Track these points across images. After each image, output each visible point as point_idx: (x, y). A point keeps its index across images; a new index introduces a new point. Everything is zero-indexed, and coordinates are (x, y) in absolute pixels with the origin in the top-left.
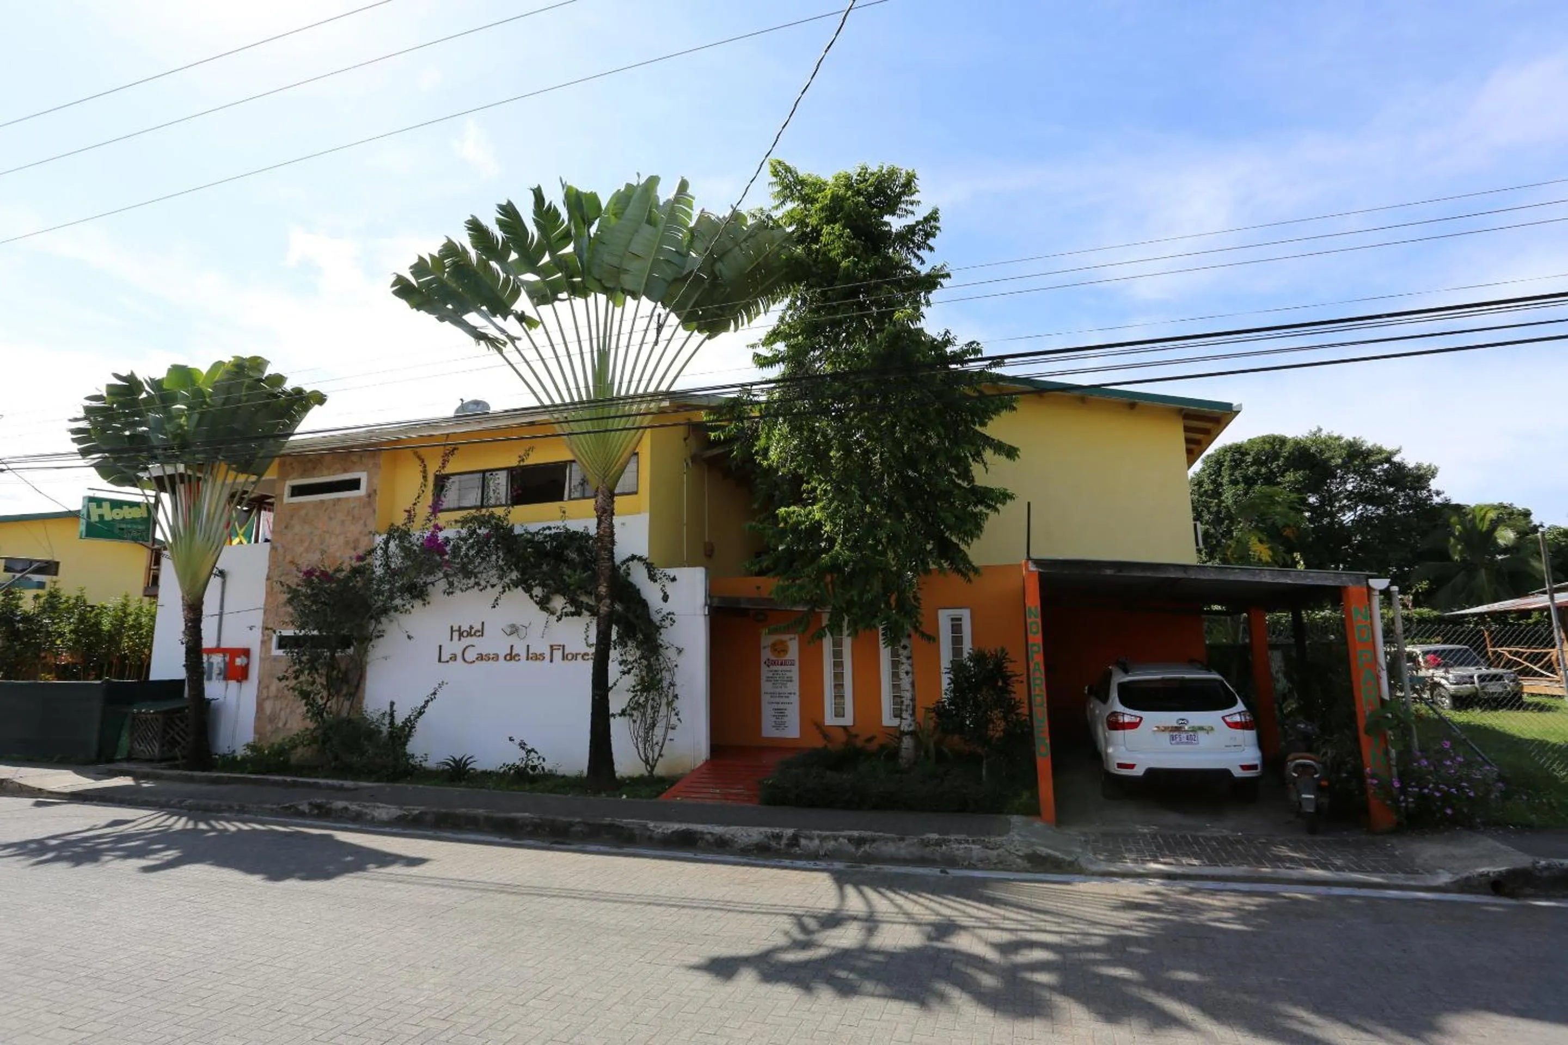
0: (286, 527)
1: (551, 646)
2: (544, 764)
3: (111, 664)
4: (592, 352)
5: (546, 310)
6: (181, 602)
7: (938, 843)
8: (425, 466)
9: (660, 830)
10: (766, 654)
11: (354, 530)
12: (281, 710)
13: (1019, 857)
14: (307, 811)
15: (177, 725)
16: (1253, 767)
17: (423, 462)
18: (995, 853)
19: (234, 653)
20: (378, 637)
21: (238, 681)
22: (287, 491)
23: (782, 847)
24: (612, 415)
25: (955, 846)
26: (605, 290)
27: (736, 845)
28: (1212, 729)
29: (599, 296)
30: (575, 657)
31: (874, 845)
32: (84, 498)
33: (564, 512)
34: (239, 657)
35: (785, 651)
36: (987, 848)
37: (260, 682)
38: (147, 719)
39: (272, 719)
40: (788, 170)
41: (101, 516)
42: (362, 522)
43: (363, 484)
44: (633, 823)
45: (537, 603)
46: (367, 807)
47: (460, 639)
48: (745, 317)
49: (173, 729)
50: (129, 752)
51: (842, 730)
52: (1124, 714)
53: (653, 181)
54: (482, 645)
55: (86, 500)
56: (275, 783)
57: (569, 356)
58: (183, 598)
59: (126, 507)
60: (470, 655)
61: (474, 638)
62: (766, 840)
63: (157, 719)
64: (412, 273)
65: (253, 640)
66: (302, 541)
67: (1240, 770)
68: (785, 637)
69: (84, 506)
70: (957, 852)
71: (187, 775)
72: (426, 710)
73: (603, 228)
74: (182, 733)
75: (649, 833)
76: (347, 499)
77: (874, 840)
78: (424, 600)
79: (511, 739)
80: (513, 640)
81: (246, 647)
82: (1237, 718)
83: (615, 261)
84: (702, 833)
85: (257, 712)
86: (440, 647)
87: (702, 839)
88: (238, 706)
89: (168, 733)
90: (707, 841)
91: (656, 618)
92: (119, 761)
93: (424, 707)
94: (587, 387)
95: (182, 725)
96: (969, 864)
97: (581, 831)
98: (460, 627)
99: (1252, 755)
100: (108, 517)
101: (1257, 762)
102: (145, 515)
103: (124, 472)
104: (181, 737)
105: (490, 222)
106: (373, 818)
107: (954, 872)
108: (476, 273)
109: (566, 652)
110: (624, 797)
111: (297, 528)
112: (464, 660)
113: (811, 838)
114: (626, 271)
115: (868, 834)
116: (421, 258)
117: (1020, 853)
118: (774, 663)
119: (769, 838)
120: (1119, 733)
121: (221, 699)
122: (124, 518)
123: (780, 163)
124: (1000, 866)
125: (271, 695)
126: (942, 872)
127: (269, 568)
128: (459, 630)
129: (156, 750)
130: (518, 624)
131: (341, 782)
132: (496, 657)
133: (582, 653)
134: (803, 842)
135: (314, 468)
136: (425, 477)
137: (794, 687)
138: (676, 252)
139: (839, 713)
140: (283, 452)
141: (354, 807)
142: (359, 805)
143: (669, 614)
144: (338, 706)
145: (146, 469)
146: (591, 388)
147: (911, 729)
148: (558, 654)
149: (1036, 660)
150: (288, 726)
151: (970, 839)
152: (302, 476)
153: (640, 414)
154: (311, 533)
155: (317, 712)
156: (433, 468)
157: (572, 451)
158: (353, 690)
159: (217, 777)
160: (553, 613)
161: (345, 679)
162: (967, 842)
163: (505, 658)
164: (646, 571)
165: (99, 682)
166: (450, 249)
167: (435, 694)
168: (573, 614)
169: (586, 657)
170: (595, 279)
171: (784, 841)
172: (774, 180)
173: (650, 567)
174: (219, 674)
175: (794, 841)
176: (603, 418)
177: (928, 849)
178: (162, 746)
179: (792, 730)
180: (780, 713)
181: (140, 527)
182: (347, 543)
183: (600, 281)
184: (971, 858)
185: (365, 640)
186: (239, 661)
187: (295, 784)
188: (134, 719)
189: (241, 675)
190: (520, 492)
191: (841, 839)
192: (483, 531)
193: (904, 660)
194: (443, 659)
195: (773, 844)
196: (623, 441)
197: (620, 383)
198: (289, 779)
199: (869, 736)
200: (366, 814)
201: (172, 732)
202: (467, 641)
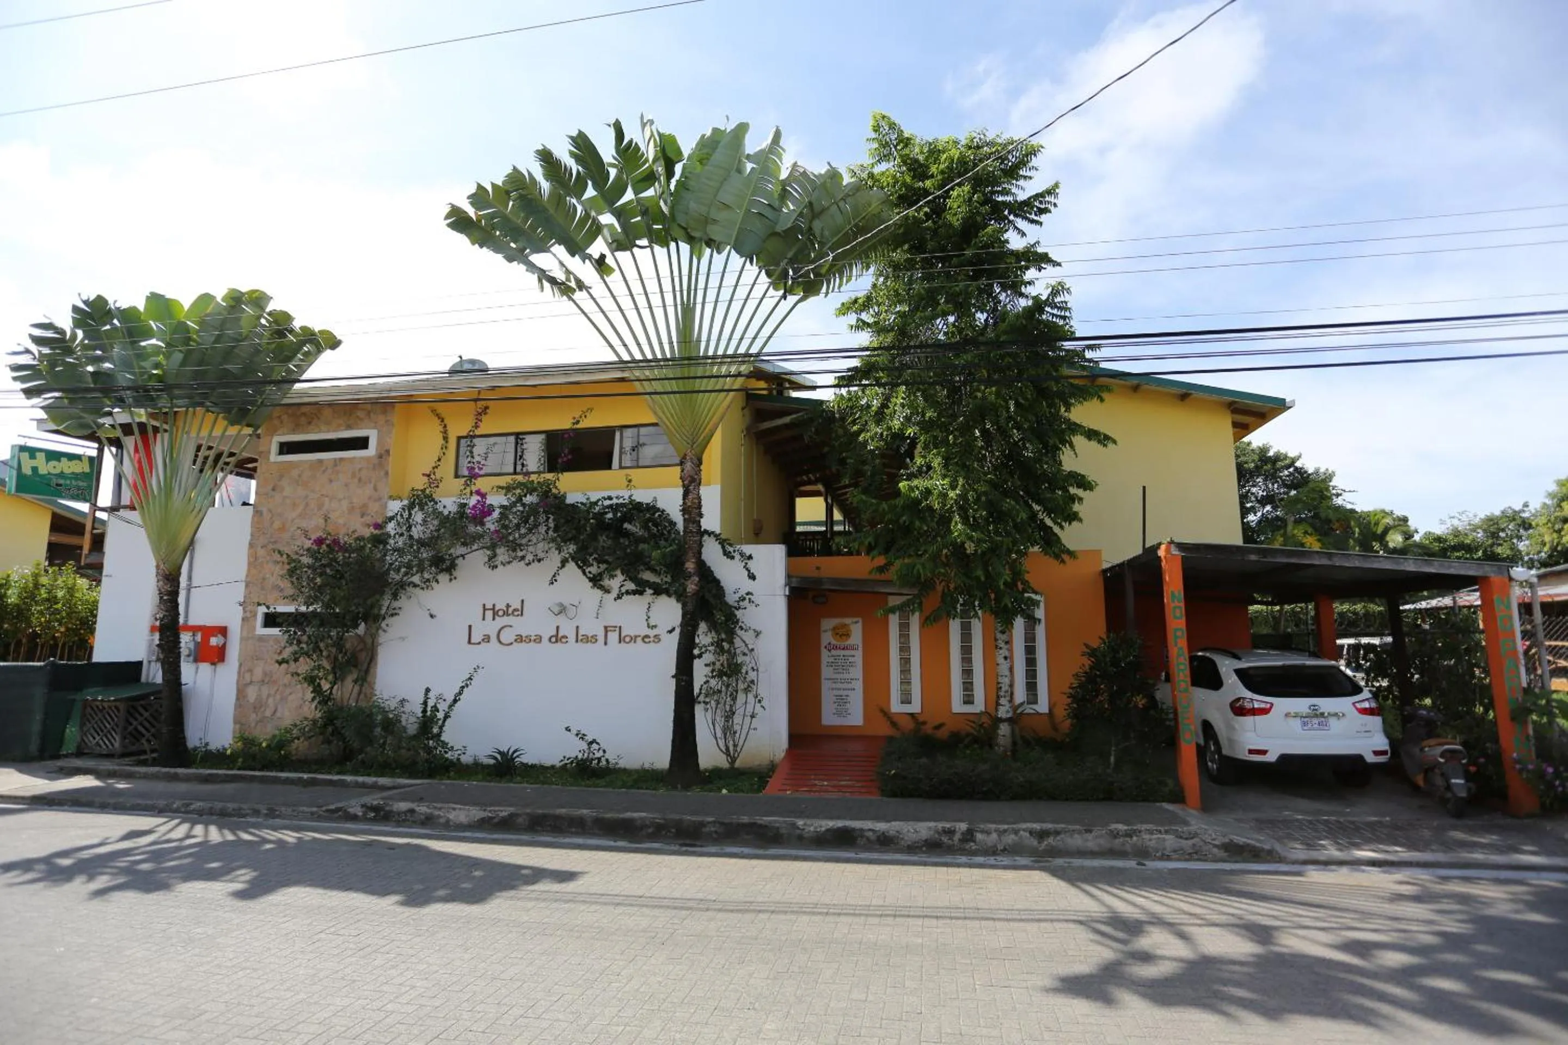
0: (273, 490)
1: (606, 628)
2: (607, 756)
3: (19, 643)
4: (676, 306)
5: (624, 256)
6: (154, 571)
7: (1129, 835)
8: (445, 426)
9: (812, 829)
10: (827, 638)
11: (362, 494)
12: (269, 696)
13: (1215, 846)
14: (360, 814)
15: (141, 715)
16: (1383, 753)
17: (443, 421)
18: (1190, 842)
19: (208, 631)
20: (392, 615)
21: (213, 664)
22: (274, 448)
23: (956, 842)
24: (699, 375)
25: (1147, 837)
26: (690, 240)
27: (903, 843)
28: (1344, 715)
29: (681, 244)
30: (634, 639)
31: (1058, 838)
32: (13, 447)
33: (630, 481)
34: (216, 636)
35: (847, 635)
36: (1181, 837)
37: (240, 665)
38: (104, 708)
39: (258, 706)
40: (892, 126)
41: (35, 469)
42: (372, 485)
43: (373, 443)
44: (775, 821)
45: (591, 580)
46: (440, 809)
47: (494, 619)
48: (838, 280)
49: (136, 719)
50: (79, 747)
51: (909, 718)
52: (1252, 700)
53: (742, 129)
54: (521, 626)
55: (17, 449)
56: (288, 781)
57: (650, 307)
58: (158, 567)
59: (64, 460)
60: (507, 636)
61: (511, 617)
62: (937, 836)
63: (116, 707)
64: (472, 204)
65: (232, 617)
66: (294, 505)
67: (1372, 755)
68: (848, 621)
69: (13, 457)
70: (1148, 843)
71: (168, 773)
72: (461, 697)
73: (688, 175)
74: (147, 725)
75: (798, 832)
76: (352, 460)
77: (1057, 833)
78: (451, 575)
79: (568, 729)
80: (561, 621)
81: (223, 625)
82: (1366, 705)
83: (703, 210)
84: (862, 830)
85: (238, 699)
86: (470, 627)
87: (862, 836)
88: (212, 694)
89: (131, 724)
90: (868, 839)
91: (731, 599)
92: (66, 756)
93: (460, 693)
94: (671, 343)
95: (146, 714)
96: (1163, 855)
97: (716, 832)
98: (494, 605)
99: (1381, 742)
100: (43, 470)
101: (1387, 748)
102: (87, 470)
103: (81, 417)
104: (144, 727)
105: (563, 153)
106: (448, 821)
107: (1151, 864)
108: (545, 210)
109: (623, 635)
110: (724, 791)
111: (288, 491)
112: (500, 642)
113: (988, 833)
114: (715, 221)
115: (1049, 826)
116: (480, 187)
117: (1216, 842)
118: (836, 648)
119: (939, 833)
120: (1249, 720)
121: (191, 684)
122: (62, 472)
123: (884, 117)
124: (1195, 856)
125: (254, 679)
126: (1138, 864)
127: (252, 535)
128: (493, 609)
129: (117, 745)
130: (566, 603)
131: (374, 779)
132: (539, 639)
133: (643, 634)
134: (979, 836)
135: (310, 423)
136: (446, 439)
137: (857, 672)
138: (769, 205)
139: (906, 700)
140: (285, 401)
141: (422, 809)
142: (428, 807)
143: (748, 594)
144: (346, 692)
145: (110, 414)
146: (675, 344)
147: (1009, 715)
148: (613, 637)
149: (1179, 645)
150: (278, 714)
151: (1162, 829)
152: (294, 431)
153: (730, 376)
154: (307, 497)
155: (323, 698)
156: (459, 427)
157: (655, 413)
158: (363, 673)
159: (210, 775)
160: (608, 591)
161: (353, 662)
162: (1160, 832)
163: (550, 640)
164: (720, 546)
165: (42, 664)
166: (517, 181)
167: (470, 679)
168: (634, 593)
169: (647, 640)
170: (680, 226)
171: (957, 837)
172: (874, 135)
173: (723, 542)
174: (189, 656)
175: (969, 836)
176: (689, 378)
177: (1117, 841)
178: (124, 738)
179: (855, 717)
180: (842, 701)
181: (81, 484)
182: (351, 509)
183: (685, 229)
184: (1164, 849)
185: (374, 618)
186: (214, 641)
187: (313, 782)
188: (85, 707)
189: (218, 656)
190: (570, 457)
191: (1022, 832)
192: (529, 499)
193: (1002, 645)
194: (473, 641)
195: (945, 839)
196: (712, 405)
197: (708, 341)
198: (305, 776)
199: (937, 723)
200: (439, 817)
201: (135, 723)
202: (501, 621)
